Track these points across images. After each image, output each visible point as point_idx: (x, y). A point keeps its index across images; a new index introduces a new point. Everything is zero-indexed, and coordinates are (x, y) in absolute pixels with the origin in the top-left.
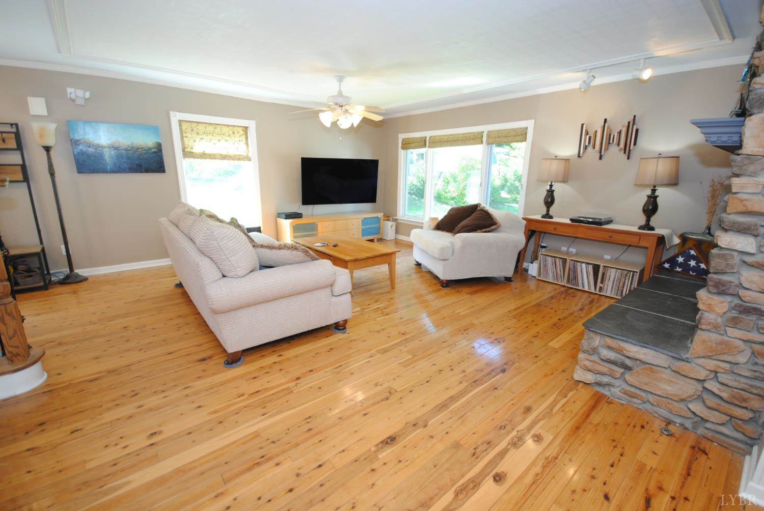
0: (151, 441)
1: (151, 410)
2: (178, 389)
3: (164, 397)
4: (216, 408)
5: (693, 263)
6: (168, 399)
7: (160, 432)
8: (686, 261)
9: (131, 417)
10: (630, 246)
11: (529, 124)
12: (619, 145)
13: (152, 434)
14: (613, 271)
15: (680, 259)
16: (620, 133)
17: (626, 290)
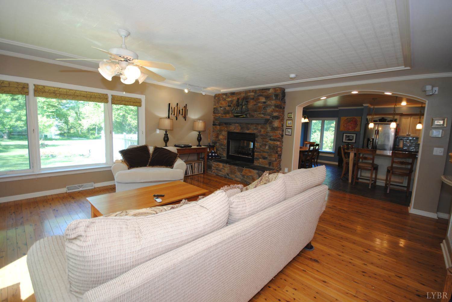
0: (369, 251)
1: (361, 259)
2: (344, 258)
3: (352, 260)
4: (339, 242)
5: (214, 154)
6: (351, 258)
7: (364, 250)
8: (212, 154)
9: (372, 263)
12: (182, 115)
13: (367, 252)
14: (196, 164)
15: (210, 154)
16: (182, 109)
17: (201, 170)
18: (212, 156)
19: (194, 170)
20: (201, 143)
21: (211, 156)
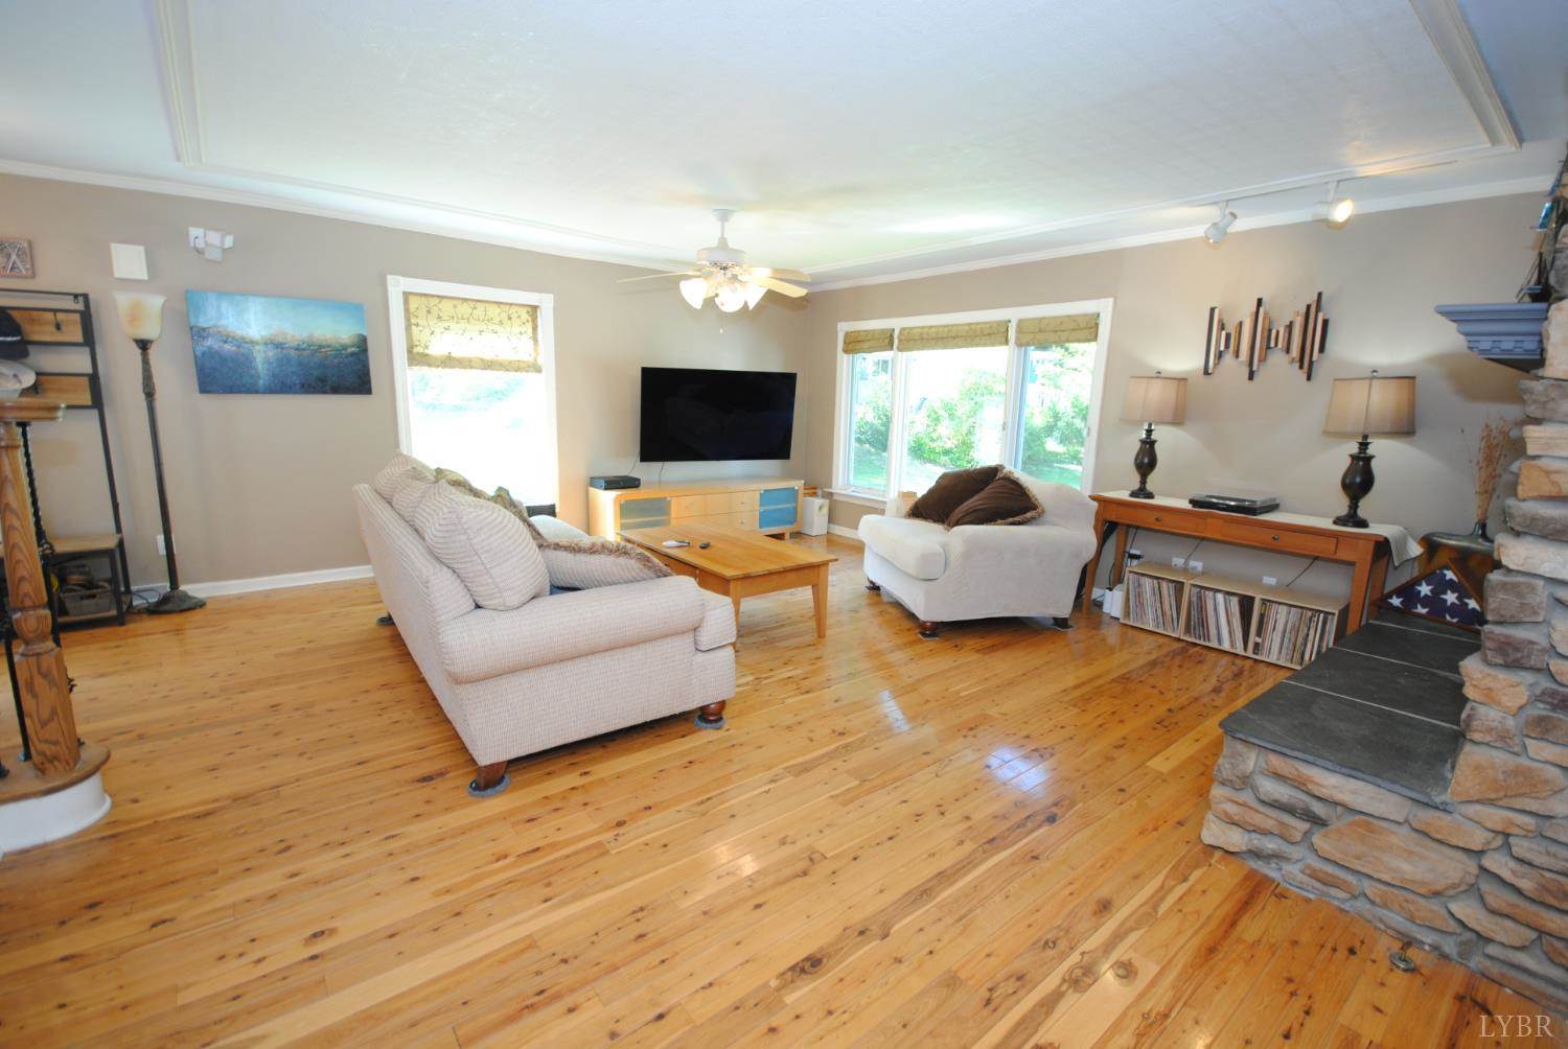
0: (313, 951)
1: (317, 882)
2: (374, 840)
3: (343, 857)
4: (450, 882)
5: (1451, 598)
6: (352, 859)
7: (332, 932)
8: (1437, 592)
9: (274, 896)
10: (1316, 558)
11: (1104, 307)
12: (1288, 351)
13: (315, 935)
14: (1283, 610)
15: (1425, 589)
16: (1290, 327)
17: (1312, 652)
18: (1433, 601)
19: (1259, 634)
20: (1365, 508)
21: (1425, 601)
